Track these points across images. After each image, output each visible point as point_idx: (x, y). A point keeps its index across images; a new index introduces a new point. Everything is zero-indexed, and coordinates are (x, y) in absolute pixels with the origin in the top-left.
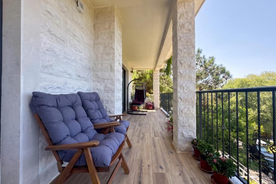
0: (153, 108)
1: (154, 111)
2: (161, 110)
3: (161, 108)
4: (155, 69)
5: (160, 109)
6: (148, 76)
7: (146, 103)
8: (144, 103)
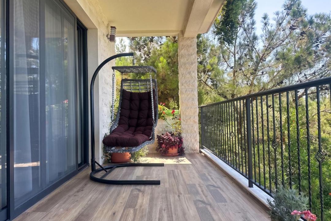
0: (181, 153)
1: (185, 161)
2: (206, 156)
3: (202, 150)
4: (183, 32)
5: (201, 152)
6: (162, 63)
7: (159, 137)
8: (153, 138)
